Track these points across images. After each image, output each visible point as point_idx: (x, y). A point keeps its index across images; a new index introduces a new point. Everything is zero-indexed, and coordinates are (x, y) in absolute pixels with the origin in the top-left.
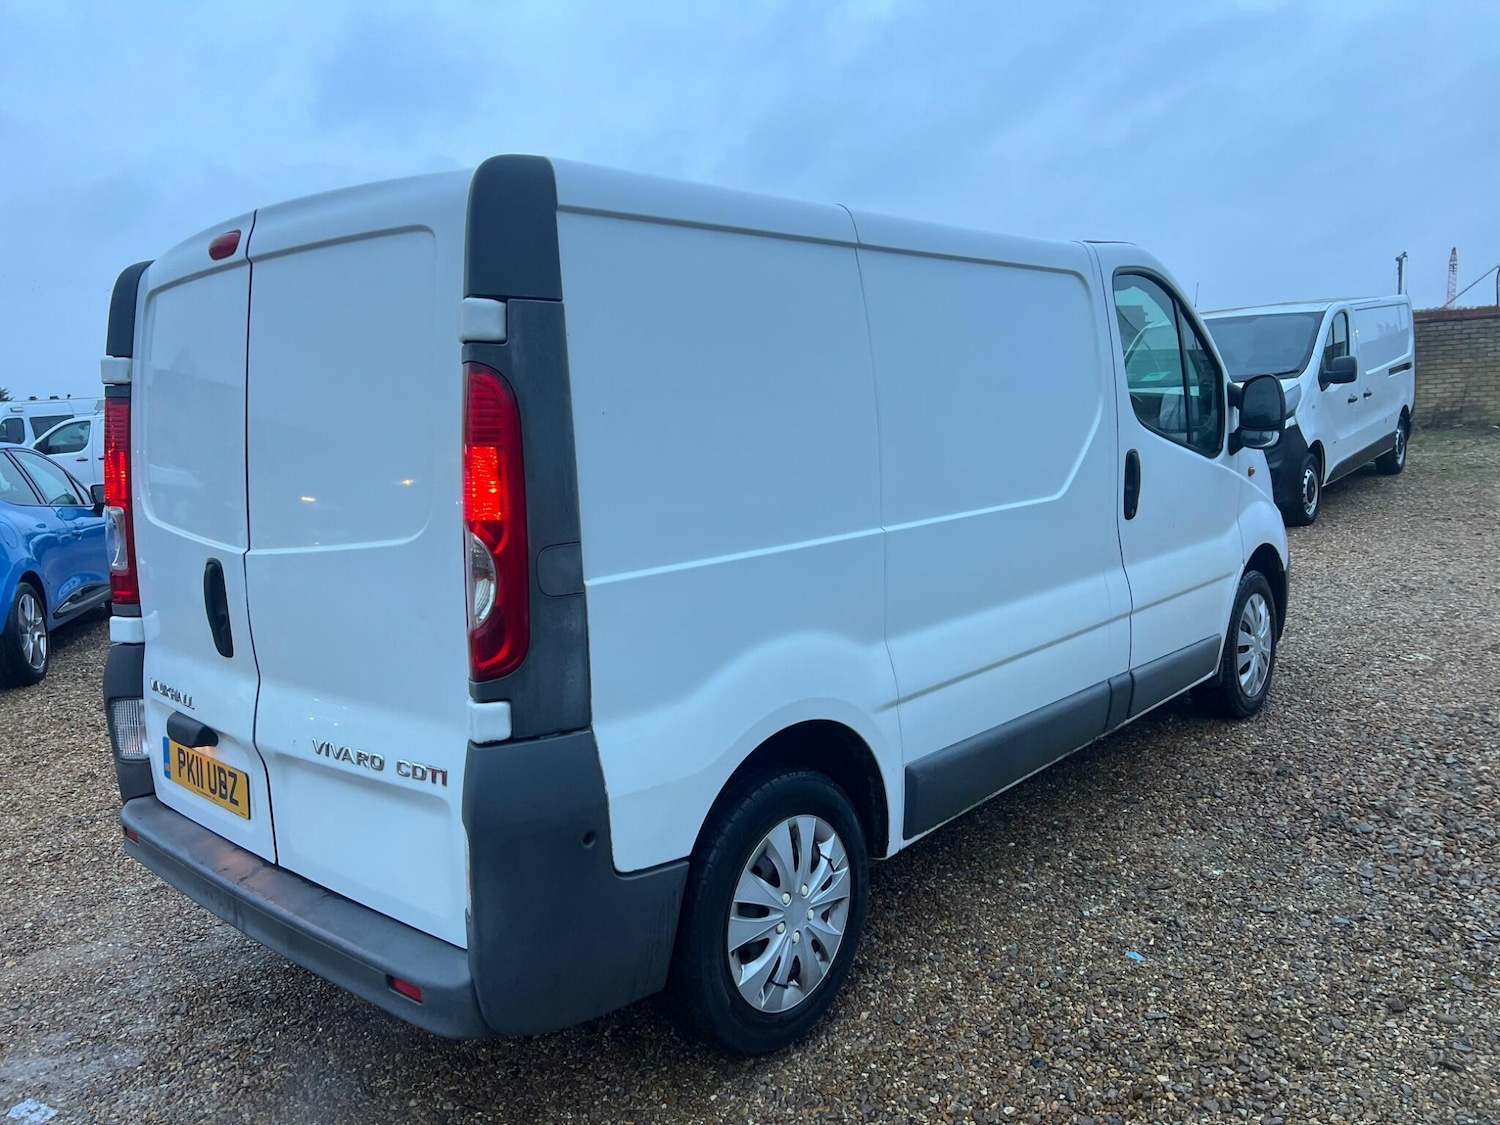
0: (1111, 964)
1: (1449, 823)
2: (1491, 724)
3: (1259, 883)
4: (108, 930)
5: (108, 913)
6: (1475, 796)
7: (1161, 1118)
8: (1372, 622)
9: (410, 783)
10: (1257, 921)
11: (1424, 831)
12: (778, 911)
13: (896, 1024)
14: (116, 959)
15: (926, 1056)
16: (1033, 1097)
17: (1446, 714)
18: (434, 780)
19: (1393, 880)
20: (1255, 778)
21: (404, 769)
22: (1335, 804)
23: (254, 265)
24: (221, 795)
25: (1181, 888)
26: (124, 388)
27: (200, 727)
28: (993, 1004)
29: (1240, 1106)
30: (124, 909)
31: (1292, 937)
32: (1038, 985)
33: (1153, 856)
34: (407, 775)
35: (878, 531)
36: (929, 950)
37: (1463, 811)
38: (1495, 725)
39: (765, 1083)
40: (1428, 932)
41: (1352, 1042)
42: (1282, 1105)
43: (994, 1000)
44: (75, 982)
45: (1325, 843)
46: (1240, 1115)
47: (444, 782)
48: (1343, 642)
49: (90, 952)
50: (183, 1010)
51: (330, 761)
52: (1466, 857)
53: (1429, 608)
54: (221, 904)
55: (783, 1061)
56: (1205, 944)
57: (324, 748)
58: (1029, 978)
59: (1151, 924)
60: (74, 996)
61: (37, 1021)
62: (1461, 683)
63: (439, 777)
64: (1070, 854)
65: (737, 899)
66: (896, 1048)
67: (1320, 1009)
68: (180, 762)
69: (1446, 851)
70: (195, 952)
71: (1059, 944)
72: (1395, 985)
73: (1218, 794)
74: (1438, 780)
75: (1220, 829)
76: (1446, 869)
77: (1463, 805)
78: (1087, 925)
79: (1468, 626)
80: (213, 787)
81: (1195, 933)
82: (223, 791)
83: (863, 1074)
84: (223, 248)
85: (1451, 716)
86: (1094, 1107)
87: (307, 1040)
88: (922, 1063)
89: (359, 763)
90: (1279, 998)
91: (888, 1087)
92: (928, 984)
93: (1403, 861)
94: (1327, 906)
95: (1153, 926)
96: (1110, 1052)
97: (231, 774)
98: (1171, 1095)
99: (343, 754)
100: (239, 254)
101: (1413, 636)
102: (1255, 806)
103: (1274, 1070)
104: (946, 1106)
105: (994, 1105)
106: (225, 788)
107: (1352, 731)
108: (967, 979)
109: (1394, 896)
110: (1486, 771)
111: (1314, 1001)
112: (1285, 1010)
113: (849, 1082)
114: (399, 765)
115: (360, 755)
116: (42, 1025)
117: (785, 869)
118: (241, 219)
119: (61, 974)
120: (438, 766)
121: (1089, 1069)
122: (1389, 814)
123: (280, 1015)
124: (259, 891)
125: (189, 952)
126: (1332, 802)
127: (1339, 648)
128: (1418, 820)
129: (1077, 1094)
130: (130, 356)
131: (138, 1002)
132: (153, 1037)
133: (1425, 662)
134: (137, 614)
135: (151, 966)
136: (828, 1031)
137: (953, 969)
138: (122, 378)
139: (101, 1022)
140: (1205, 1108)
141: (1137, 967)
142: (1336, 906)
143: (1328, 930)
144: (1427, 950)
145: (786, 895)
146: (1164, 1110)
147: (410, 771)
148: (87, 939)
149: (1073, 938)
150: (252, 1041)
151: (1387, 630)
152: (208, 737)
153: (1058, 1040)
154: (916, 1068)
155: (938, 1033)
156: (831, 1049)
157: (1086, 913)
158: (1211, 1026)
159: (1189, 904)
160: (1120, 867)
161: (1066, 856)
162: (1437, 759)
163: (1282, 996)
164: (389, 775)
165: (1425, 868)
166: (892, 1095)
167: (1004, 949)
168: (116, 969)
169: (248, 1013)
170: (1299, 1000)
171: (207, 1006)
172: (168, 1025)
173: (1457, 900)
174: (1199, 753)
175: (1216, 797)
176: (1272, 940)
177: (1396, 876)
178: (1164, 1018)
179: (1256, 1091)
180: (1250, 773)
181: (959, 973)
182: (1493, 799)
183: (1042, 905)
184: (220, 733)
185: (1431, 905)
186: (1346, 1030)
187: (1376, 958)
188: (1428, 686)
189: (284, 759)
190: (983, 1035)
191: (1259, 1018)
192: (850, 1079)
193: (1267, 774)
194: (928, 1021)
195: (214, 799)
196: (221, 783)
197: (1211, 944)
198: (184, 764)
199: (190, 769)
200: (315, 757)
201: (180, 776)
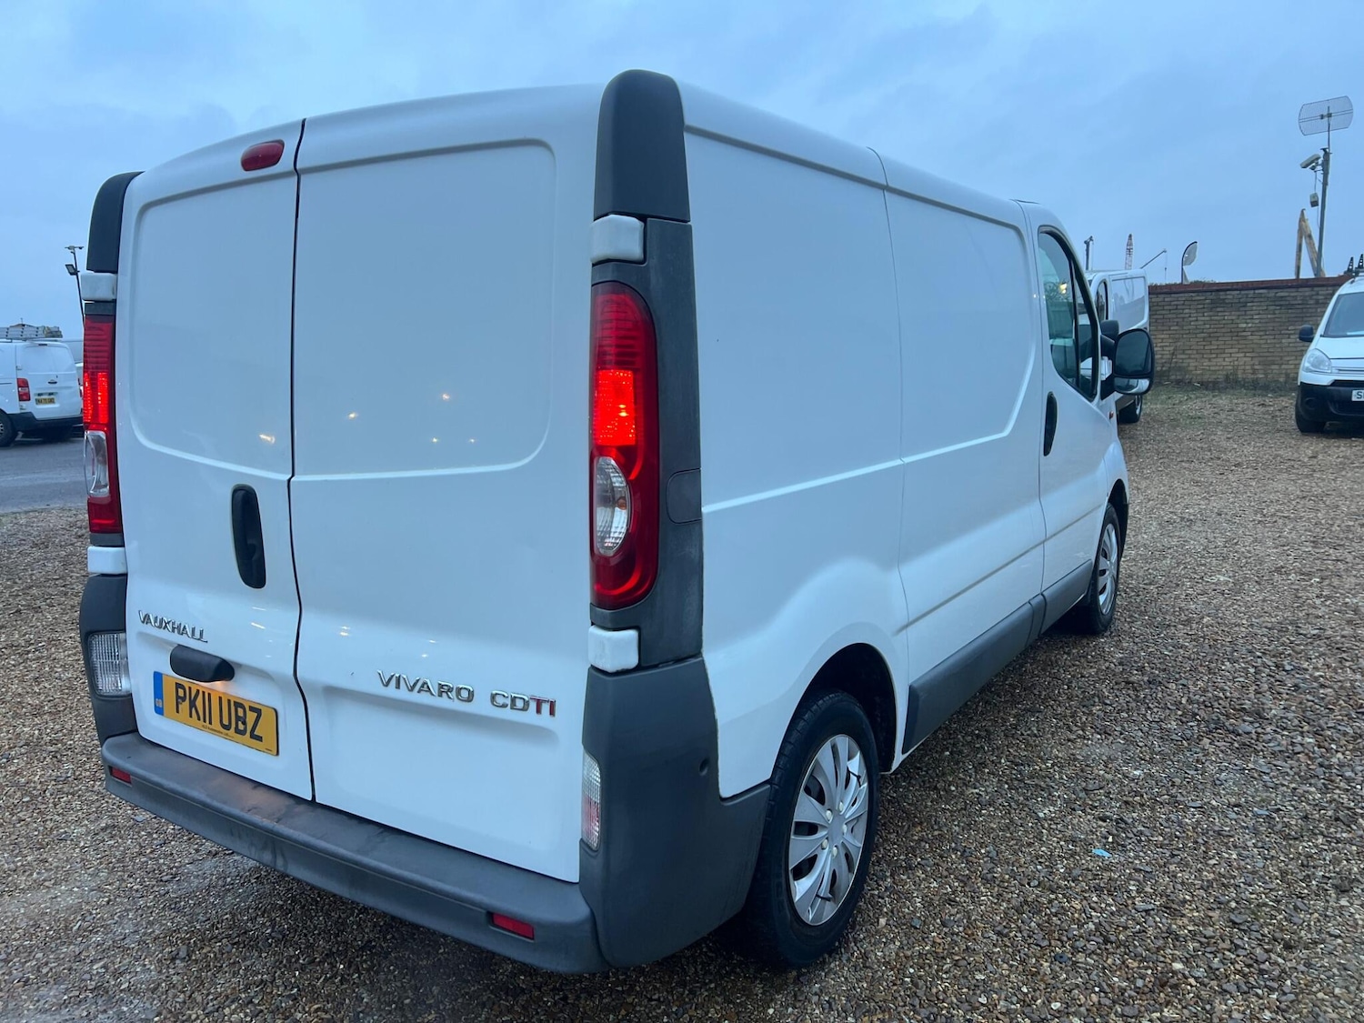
0: (1083, 861)
1: (1312, 723)
2: (1305, 635)
3: (1177, 781)
4: (68, 873)
5: (60, 855)
6: (1323, 698)
7: (1192, 1003)
8: (1169, 548)
9: (508, 714)
10: (1191, 816)
11: (1295, 731)
12: (824, 827)
13: (916, 928)
14: (87, 903)
15: (957, 958)
16: (1070, 992)
17: (1266, 627)
18: (539, 711)
19: (1288, 775)
20: (1133, 687)
21: (500, 700)
22: (1210, 709)
23: (302, 178)
24: (237, 731)
25: (1114, 789)
26: (109, 306)
27: (218, 661)
28: (995, 904)
29: (1254, 987)
30: (77, 850)
31: (1227, 829)
32: (1029, 884)
33: (1075, 760)
34: (504, 706)
35: (898, 462)
36: (915, 856)
37: (1318, 712)
38: (1309, 636)
39: (816, 994)
40: (1337, 819)
41: (1319, 921)
42: (1288, 982)
43: (996, 901)
44: (49, 930)
45: (1216, 743)
46: (1257, 995)
47: (552, 712)
48: (1152, 566)
49: (56, 897)
50: (183, 954)
51: (403, 694)
52: (1337, 752)
53: (1210, 536)
54: (252, 844)
55: (823, 970)
56: (1156, 839)
57: (394, 680)
58: (1018, 878)
59: (1100, 823)
60: (53, 945)
61: (21, 975)
62: (1264, 600)
63: (545, 707)
64: (1003, 761)
65: (797, 818)
66: (925, 952)
67: (1280, 893)
68: (178, 697)
69: (1319, 747)
70: (174, 892)
71: (1030, 845)
72: (1331, 868)
73: (1108, 702)
74: (1285, 685)
75: (1121, 734)
76: (1327, 763)
77: (1318, 707)
78: (1046, 825)
79: (1249, 552)
80: (226, 722)
81: (1143, 829)
82: (241, 727)
83: (906, 979)
84: (262, 158)
85: (1270, 629)
86: (1130, 997)
87: (330, 978)
88: (956, 964)
89: (440, 695)
90: (1242, 885)
91: (934, 990)
92: (929, 888)
93: (1288, 757)
94: (1243, 800)
95: (1104, 824)
96: (1119, 944)
97: (252, 709)
98: (1192, 981)
99: (425, 688)
100: (285, 163)
101: (1208, 561)
102: (1144, 712)
103: (1267, 951)
104: (996, 1005)
105: (1039, 1001)
106: (244, 723)
107: (1194, 643)
108: (962, 881)
109: (1295, 789)
110: (1321, 676)
111: (1272, 886)
112: (1253, 896)
113: (895, 988)
114: (493, 697)
115: (441, 686)
116: (28, 979)
117: (829, 786)
118: (286, 128)
119: (31, 923)
120: (539, 695)
121: (1110, 961)
122: (1259, 715)
123: (292, 953)
124: (299, 829)
125: (168, 893)
126: (1206, 706)
127: (1150, 571)
128: (1285, 720)
129: (1109, 985)
130: (115, 272)
131: (129, 949)
132: (159, 985)
133: (1226, 583)
134: (120, 544)
135: (130, 910)
136: (855, 939)
137: (945, 873)
138: (104, 293)
139: (95, 972)
140: (1225, 991)
141: (1107, 863)
142: (1250, 798)
143: (1254, 821)
144: (1344, 835)
145: (829, 812)
146: (1192, 995)
147: (508, 702)
148: (47, 884)
149: (1039, 837)
150: (272, 983)
151: (1184, 555)
152: (225, 670)
153: (1070, 936)
154: (952, 969)
155: (957, 934)
156: (865, 956)
157: (1041, 815)
158: (1196, 914)
159: (1126, 803)
160: (1052, 771)
161: (1000, 763)
162: (1277, 666)
163: (1244, 883)
164: (481, 706)
165: (1309, 762)
166: (941, 998)
167: (983, 851)
168: (91, 914)
169: (256, 954)
170: (1260, 886)
171: (209, 949)
172: (172, 971)
173: (1348, 790)
174: (1074, 665)
175: (1106, 704)
176: (1211, 833)
177: (1288, 770)
178: (1153, 909)
179: (1262, 972)
180: (1128, 683)
181: (952, 876)
182: (1338, 701)
183: (998, 809)
184: (240, 665)
185: (1328, 795)
186: (1310, 911)
187: (1305, 844)
188: (1239, 603)
189: (333, 692)
190: (999, 934)
191: (1233, 904)
192: (895, 985)
193: (1142, 683)
194: (944, 924)
195: (227, 735)
196: (238, 718)
197: (1161, 838)
198: (184, 699)
199: (193, 704)
200: (379, 690)
201: (178, 712)
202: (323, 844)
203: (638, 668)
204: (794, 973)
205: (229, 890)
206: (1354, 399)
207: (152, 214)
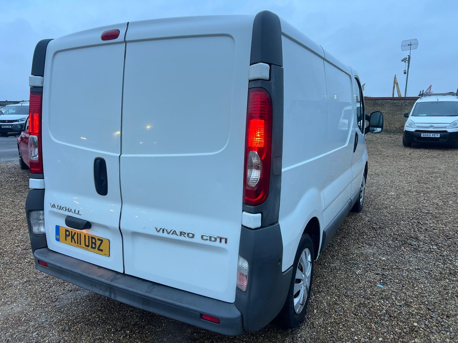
0: (375, 289)
1: (434, 241)
2: (424, 212)
3: (397, 261)
4: (16, 299)
5: (11, 292)
6: (435, 233)
7: (423, 337)
8: (374, 183)
9: (208, 243)
10: (405, 273)
11: (430, 244)
12: (302, 280)
13: (327, 313)
14: (26, 310)
15: (343, 323)
16: (383, 334)
17: (411, 210)
18: (221, 242)
19: (431, 259)
20: (375, 229)
21: (205, 238)
22: (401, 237)
23: (128, 44)
24: (92, 247)
25: (378, 264)
26: (40, 89)
27: (86, 222)
28: (351, 304)
29: (441, 331)
30: (17, 290)
31: (418, 277)
32: (360, 297)
33: (363, 254)
34: (207, 240)
35: (324, 155)
36: (320, 288)
37: (435, 238)
38: (425, 213)
39: (299, 338)
40: (451, 274)
41: (455, 308)
42: (451, 329)
43: (351, 303)
44: (13, 321)
45: (406, 248)
46: (443, 333)
47: (226, 242)
48: (370, 189)
49: (13, 308)
50: (67, 328)
51: (165, 235)
52: (444, 251)
53: (386, 179)
54: (101, 289)
55: (300, 329)
56: (396, 281)
57: (162, 230)
58: (356, 295)
59: (377, 275)
60: (15, 326)
61: (5, 338)
62: (408, 201)
63: (223, 241)
64: (340, 255)
65: (296, 278)
66: (332, 322)
67: (440, 298)
68: (66, 235)
69: (439, 249)
70: (58, 305)
71: (356, 283)
72: (453, 290)
73: (368, 234)
74: (422, 229)
75: (375, 245)
76: (442, 255)
77: (435, 236)
78: (360, 277)
79: (399, 185)
80: (87, 244)
81: (391, 277)
82: (94, 246)
83: (329, 331)
84: (110, 36)
85: (412, 210)
86: (403, 335)
87: (125, 336)
88: (344, 325)
89: (181, 235)
90: (427, 296)
91: (339, 335)
92: (327, 299)
93: (430, 253)
94: (420, 267)
95: (378, 276)
96: (395, 317)
97: (99, 239)
98: (421, 329)
99: (174, 233)
100: (121, 38)
101: (387, 187)
102: (380, 238)
103: (441, 318)
104: (360, 340)
105: (374, 338)
106: (95, 245)
107: (390, 215)
108: (338, 296)
109: (434, 263)
110: (433, 226)
111: (437, 296)
112: (432, 300)
113: (326, 334)
114: (202, 236)
115: (181, 233)
116: (8, 340)
117: (304, 265)
118: (121, 25)
119: (5, 318)
120: (222, 236)
121: (393, 323)
122: (417, 239)
123: (108, 328)
124: (120, 284)
125: (56, 305)
126: (400, 236)
127: (370, 191)
128: (425, 241)
129: (395, 332)
130: (43, 76)
131: (45, 327)
132: (60, 341)
133: (394, 195)
134: (42, 178)
135: (43, 312)
136: (307, 318)
137: (331, 294)
138: (38, 84)
139: (34, 336)
140: (432, 332)
141: (383, 289)
142: (422, 267)
143: (425, 274)
144: (454, 279)
145: (303, 275)
146: (423, 334)
147: (208, 238)
148: (8, 303)
149: (358, 280)
150: (103, 339)
151: (379, 186)
152: (88, 225)
153: (379, 315)
154: (343, 328)
155: (341, 315)
156: (312, 323)
157: (357, 273)
158: (416, 306)
159: (383, 269)
160: (356, 258)
161: (339, 255)
162: (418, 223)
163: (428, 296)
164: (197, 239)
165: (437, 255)
166: (342, 338)
167: (342, 286)
168: (28, 314)
169: (95, 328)
170: (433, 296)
171: (77, 326)
172: (64, 336)
173: (451, 264)
174: (354, 222)
175: (368, 235)
176: (413, 278)
177: (431, 257)
178: (402, 305)
179: (442, 325)
180: (373, 228)
181: (334, 295)
182: (440, 234)
183: (343, 271)
184: (93, 223)
185: (445, 265)
186: (451, 304)
187: (443, 282)
188: (400, 202)
189: (135, 234)
190: (355, 314)
191: (427, 303)
192: (325, 333)
193: (377, 228)
194: (336, 312)
195: (87, 249)
196: (92, 243)
197: (398, 281)
198: (69, 235)
199: (73, 237)
200: (155, 233)
201: (66, 240)
202: (130, 289)
203: (262, 227)
204: (290, 330)
205: (79, 304)
206: (422, 136)
207: (59, 55)
